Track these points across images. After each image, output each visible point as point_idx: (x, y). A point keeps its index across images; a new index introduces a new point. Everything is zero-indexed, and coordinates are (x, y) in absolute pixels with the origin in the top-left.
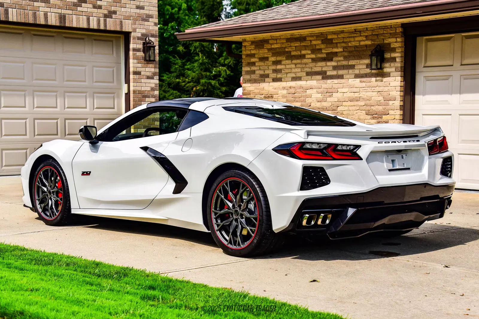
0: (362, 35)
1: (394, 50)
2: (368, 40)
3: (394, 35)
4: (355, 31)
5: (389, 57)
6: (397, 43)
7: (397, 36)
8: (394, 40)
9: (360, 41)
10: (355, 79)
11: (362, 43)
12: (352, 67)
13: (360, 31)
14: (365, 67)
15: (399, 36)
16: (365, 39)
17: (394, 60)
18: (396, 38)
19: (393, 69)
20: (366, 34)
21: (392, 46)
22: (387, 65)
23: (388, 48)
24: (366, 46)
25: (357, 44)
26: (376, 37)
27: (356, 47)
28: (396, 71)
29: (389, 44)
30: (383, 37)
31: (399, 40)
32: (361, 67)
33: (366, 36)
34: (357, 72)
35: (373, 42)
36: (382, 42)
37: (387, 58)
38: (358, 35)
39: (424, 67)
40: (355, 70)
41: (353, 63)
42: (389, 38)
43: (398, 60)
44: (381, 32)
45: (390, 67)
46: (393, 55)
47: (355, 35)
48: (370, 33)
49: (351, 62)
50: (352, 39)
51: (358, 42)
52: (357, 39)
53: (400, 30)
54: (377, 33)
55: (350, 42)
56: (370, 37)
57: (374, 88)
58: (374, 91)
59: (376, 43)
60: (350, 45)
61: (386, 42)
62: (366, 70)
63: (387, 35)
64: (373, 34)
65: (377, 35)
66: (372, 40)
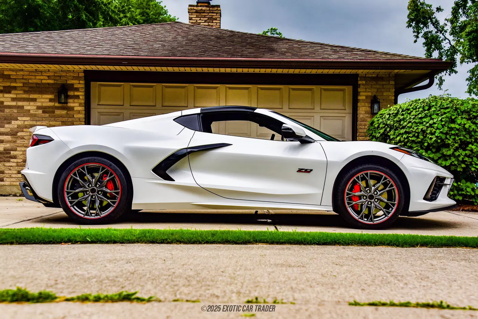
0: (43, 74)
1: (77, 89)
2: (50, 79)
3: (78, 78)
4: (36, 71)
5: (72, 94)
6: (80, 84)
7: (80, 79)
8: (77, 82)
9: (42, 80)
10: (37, 110)
11: (44, 81)
12: (34, 100)
13: (42, 72)
14: (48, 100)
15: (82, 79)
16: (47, 78)
17: (78, 97)
18: (79, 80)
19: (77, 105)
20: (48, 75)
21: (75, 86)
22: (70, 100)
23: (72, 87)
24: (48, 84)
25: (39, 82)
26: (58, 78)
27: (36, 84)
28: (80, 106)
29: (73, 85)
30: (66, 79)
31: (81, 82)
32: (43, 100)
33: (48, 76)
34: (39, 104)
35: (55, 82)
36: (65, 82)
37: (70, 95)
38: (39, 74)
39: (98, 105)
40: (37, 103)
41: (35, 97)
42: (73, 80)
43: (81, 97)
44: (64, 74)
45: (74, 102)
46: (76, 93)
47: (37, 74)
48: (52, 74)
49: (32, 96)
50: (33, 77)
51: (40, 80)
52: (38, 77)
53: (82, 75)
54: (59, 75)
55: (31, 79)
56: (53, 78)
57: (58, 118)
58: (57, 120)
59: (59, 82)
60: (30, 81)
61: (68, 82)
62: (49, 103)
63: (70, 77)
64: (55, 75)
65: (60, 76)
66: (55, 80)
